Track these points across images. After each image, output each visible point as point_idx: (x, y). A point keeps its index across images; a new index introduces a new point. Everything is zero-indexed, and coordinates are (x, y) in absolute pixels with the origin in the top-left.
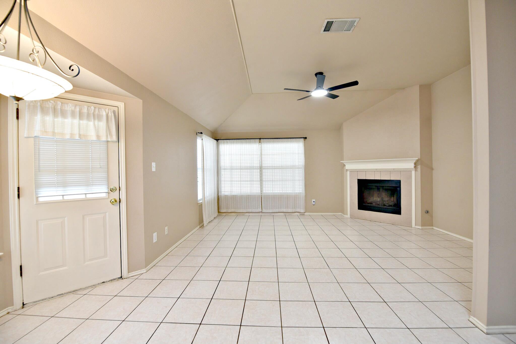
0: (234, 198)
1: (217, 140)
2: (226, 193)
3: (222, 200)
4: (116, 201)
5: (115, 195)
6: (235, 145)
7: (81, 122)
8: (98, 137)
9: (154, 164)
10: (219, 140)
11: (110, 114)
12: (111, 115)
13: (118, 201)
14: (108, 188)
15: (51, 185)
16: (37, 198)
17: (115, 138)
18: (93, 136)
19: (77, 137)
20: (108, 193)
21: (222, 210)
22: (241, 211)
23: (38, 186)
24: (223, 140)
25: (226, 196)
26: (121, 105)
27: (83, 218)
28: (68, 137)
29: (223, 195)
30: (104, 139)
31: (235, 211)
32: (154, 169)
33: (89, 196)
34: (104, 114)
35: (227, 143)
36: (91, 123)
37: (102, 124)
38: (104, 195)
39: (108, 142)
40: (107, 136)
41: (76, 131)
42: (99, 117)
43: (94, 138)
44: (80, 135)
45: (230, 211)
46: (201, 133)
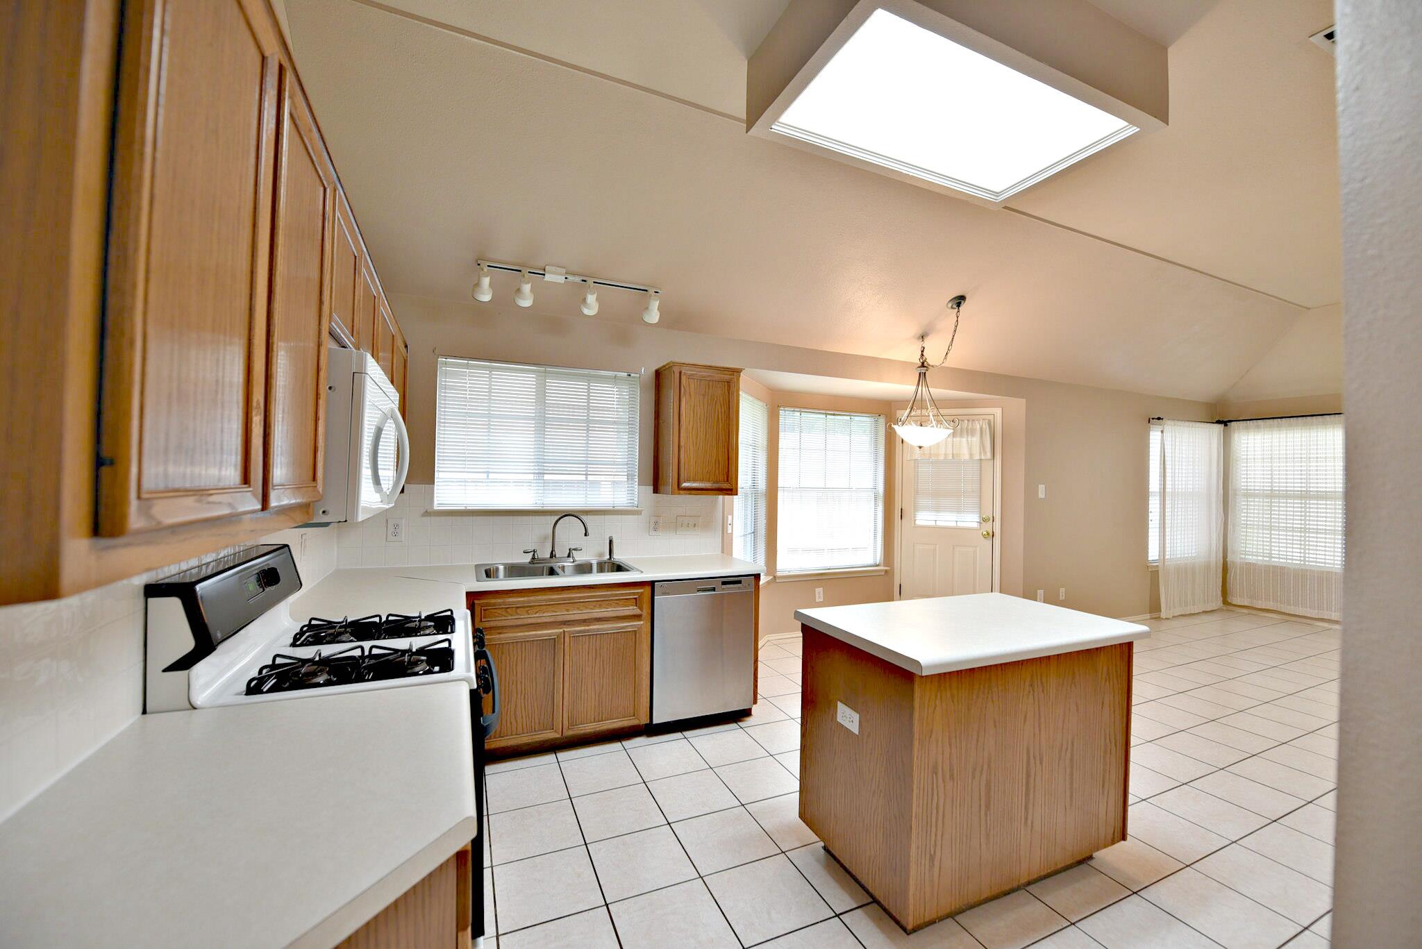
0: (1278, 575)
1: (1225, 423)
2: (1251, 559)
3: (1235, 572)
4: (988, 534)
5: (987, 527)
6: (1285, 432)
7: (955, 439)
8: (971, 455)
9: (1042, 488)
10: (1233, 423)
11: (984, 426)
12: (986, 426)
13: (991, 534)
14: (980, 517)
15: (927, 509)
16: (915, 520)
17: (989, 455)
18: (965, 455)
19: (951, 458)
20: (980, 523)
21: (1236, 600)
22: (1301, 611)
23: (916, 509)
24: (1245, 422)
25: (1251, 568)
26: (998, 412)
27: (953, 548)
28: (942, 458)
29: (1238, 560)
30: (977, 457)
31: (1279, 610)
32: (1041, 495)
33: (960, 524)
34: (978, 427)
35: (1258, 427)
36: (964, 440)
37: (976, 440)
38: (975, 525)
39: (981, 459)
40: (980, 453)
41: (950, 451)
42: (971, 432)
43: (967, 457)
44: (953, 454)
45: (1260, 604)
46: (1159, 419)
